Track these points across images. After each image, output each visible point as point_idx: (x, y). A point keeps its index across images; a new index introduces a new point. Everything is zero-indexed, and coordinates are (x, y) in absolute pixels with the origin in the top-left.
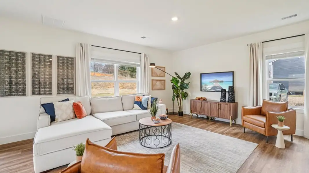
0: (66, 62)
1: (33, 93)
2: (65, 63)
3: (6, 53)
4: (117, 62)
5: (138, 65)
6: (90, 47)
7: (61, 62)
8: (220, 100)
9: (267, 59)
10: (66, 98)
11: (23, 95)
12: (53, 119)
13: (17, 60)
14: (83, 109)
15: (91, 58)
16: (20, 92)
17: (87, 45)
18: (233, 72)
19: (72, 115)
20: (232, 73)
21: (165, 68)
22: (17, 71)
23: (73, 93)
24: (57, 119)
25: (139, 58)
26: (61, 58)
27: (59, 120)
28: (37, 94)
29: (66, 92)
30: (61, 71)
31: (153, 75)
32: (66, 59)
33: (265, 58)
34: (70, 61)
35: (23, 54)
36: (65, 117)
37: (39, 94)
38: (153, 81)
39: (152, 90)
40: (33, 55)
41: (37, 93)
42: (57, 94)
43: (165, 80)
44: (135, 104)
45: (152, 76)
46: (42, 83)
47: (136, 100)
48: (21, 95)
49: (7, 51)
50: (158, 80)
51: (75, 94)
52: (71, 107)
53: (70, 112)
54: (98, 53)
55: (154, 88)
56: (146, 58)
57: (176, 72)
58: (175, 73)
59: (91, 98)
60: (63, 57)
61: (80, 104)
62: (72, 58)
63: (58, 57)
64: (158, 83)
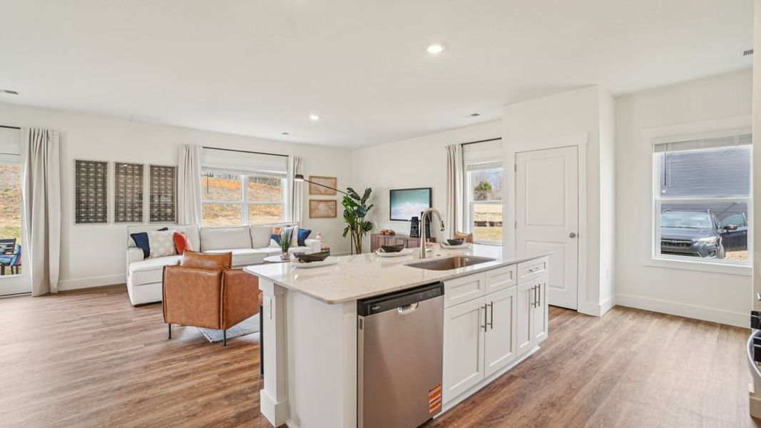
0: (163, 174)
1: (117, 221)
2: (163, 176)
3: (83, 164)
4: (245, 172)
5: (284, 176)
6: (200, 150)
7: (156, 173)
8: (409, 234)
9: (468, 170)
10: (164, 227)
11: (103, 222)
12: (147, 255)
13: (96, 172)
14: (188, 242)
15: (203, 168)
16: (99, 218)
17: (195, 147)
18: (430, 190)
19: (172, 250)
20: (428, 190)
21: (335, 178)
22: (96, 189)
23: (174, 220)
24: (153, 254)
25: (284, 165)
26: (156, 169)
27: (155, 256)
28: (123, 221)
29: (163, 219)
30: (156, 187)
31: (312, 192)
32: (163, 169)
33: (465, 168)
34: (169, 172)
35: (104, 164)
36: (162, 251)
37: (125, 221)
38: (312, 202)
39: (310, 217)
40: (118, 165)
41: (121, 219)
42: (151, 221)
43: (336, 201)
44: (272, 240)
45: (310, 193)
46: (129, 205)
47: (274, 233)
48: (100, 222)
49: (84, 162)
50: (321, 201)
51: (177, 222)
52: (171, 239)
53: (170, 245)
54: (212, 159)
55: (313, 215)
56: (296, 163)
57: (350, 187)
58: (348, 189)
59: (201, 228)
60: (159, 167)
61: (184, 236)
62: (173, 168)
63: (152, 167)
64: (322, 206)
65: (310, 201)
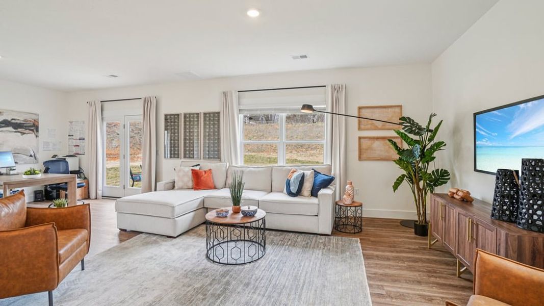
0: (212, 119)
1: (185, 157)
2: (212, 121)
3: (168, 117)
6: (235, 94)
7: (207, 119)
11: (177, 158)
13: (174, 122)
15: (240, 110)
16: (176, 154)
19: (190, 184)
21: (401, 107)
22: (174, 133)
26: (208, 115)
29: (212, 157)
30: (208, 130)
31: (363, 127)
32: (212, 115)
34: (216, 117)
37: (189, 157)
38: (362, 140)
39: (360, 158)
40: (185, 116)
42: (204, 158)
45: (360, 129)
47: (289, 176)
49: (169, 115)
50: (377, 138)
51: (221, 159)
52: (190, 175)
55: (364, 156)
60: (210, 113)
62: (217, 113)
63: (205, 114)
64: (377, 144)
65: (360, 138)
